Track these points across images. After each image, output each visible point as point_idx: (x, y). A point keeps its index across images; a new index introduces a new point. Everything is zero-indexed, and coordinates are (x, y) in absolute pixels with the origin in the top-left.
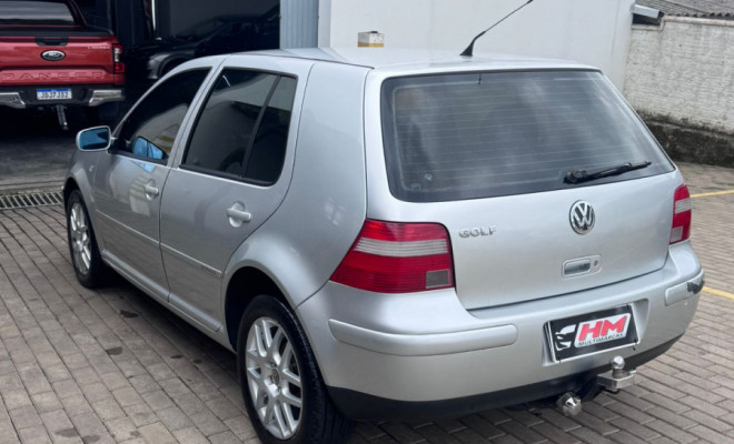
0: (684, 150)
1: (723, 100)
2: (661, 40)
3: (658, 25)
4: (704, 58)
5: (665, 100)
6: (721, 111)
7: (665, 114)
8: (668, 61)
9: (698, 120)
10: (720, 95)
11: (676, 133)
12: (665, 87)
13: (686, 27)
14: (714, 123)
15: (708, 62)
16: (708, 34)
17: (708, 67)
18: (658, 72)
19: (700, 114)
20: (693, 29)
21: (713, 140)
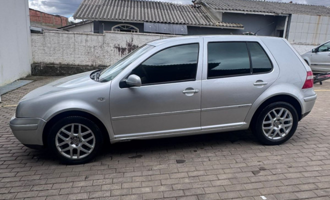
0: (64, 72)
1: (73, 56)
2: (44, 38)
3: (42, 33)
4: (63, 44)
5: (51, 58)
6: (73, 59)
7: (52, 62)
8: (49, 45)
9: (65, 63)
10: (71, 54)
11: (60, 67)
12: (50, 53)
13: (54, 34)
14: (71, 63)
15: (65, 45)
16: (62, 36)
17: (65, 46)
18: (45, 48)
19: (65, 60)
20: (57, 35)
21: (74, 67)
